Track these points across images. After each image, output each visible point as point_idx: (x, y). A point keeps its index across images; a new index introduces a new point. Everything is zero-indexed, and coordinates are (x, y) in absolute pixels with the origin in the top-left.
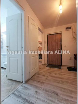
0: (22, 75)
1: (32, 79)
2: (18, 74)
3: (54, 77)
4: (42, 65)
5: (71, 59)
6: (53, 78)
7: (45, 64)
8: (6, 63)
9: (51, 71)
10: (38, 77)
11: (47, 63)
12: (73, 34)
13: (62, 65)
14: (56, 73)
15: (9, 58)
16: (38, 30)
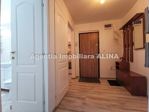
0: (44, 102)
1: (60, 106)
2: (36, 103)
3: (94, 98)
4: (72, 79)
5: (111, 69)
6: (94, 101)
7: (77, 77)
8: (10, 81)
9: (87, 88)
10: (70, 101)
11: (79, 76)
12: (114, 34)
13: (100, 77)
14: (96, 92)
15: (17, 73)
16: (67, 25)
